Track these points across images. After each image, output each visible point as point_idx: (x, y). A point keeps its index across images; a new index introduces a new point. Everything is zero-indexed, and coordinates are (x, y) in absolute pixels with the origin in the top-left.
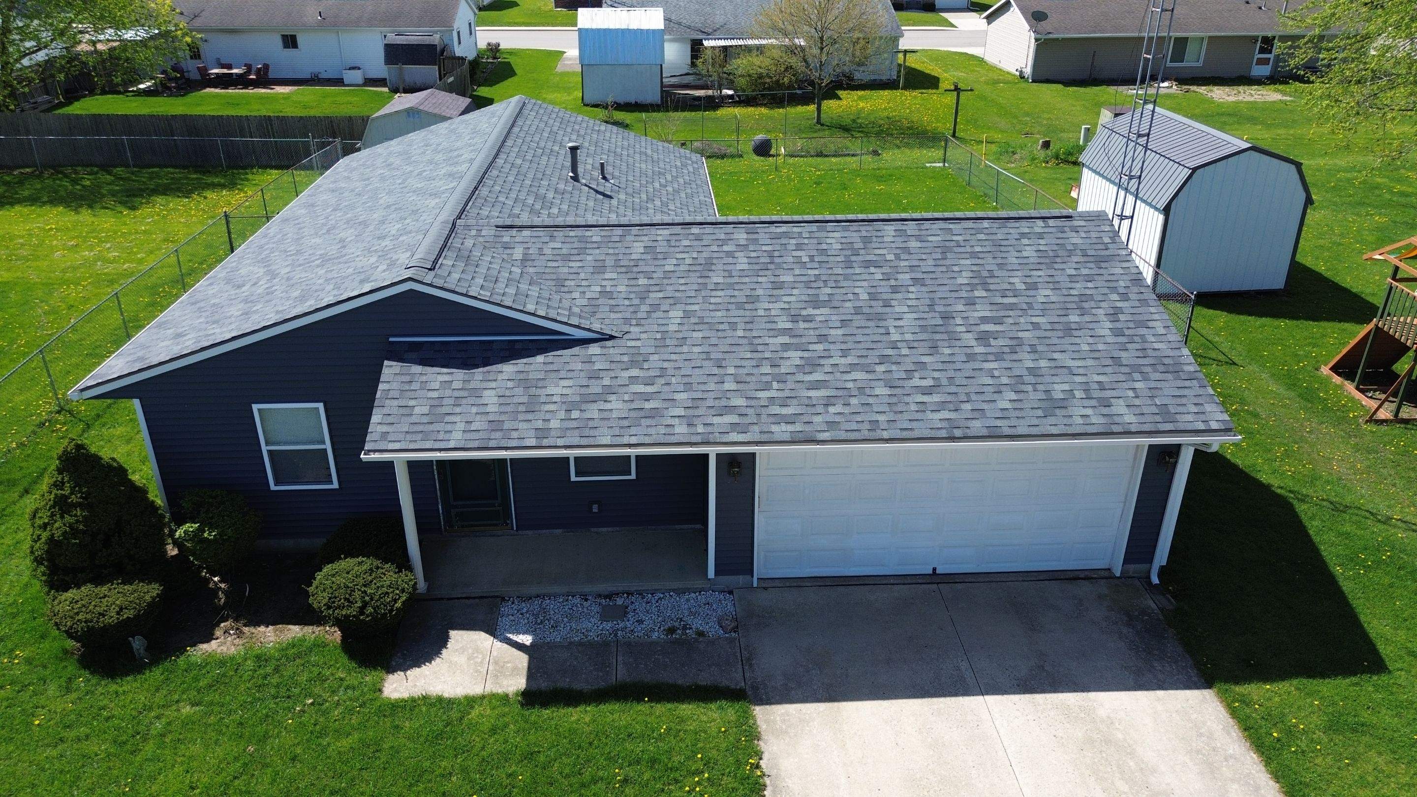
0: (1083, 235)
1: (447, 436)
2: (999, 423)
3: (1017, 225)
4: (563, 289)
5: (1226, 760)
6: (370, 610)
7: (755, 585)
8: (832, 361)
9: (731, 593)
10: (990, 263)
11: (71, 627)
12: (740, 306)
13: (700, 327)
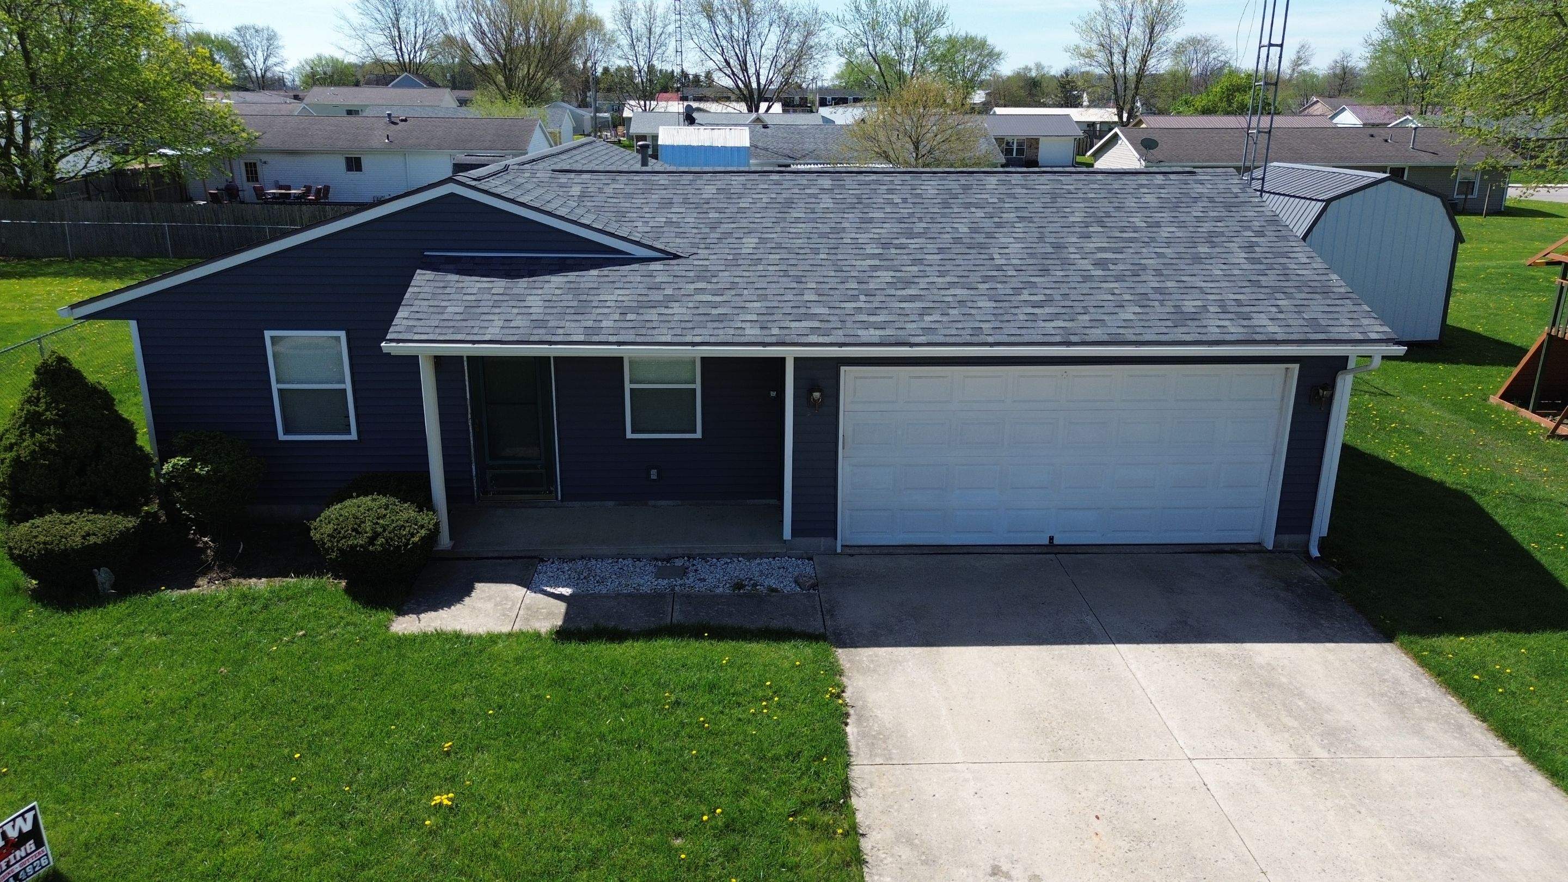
0: (1210, 186)
1: (481, 331)
2: (1121, 331)
3: (1135, 178)
4: (623, 219)
5: (1418, 701)
6: (381, 540)
7: (839, 550)
8: (927, 280)
9: (811, 559)
11: (27, 550)
12: (823, 235)
13: (778, 251)
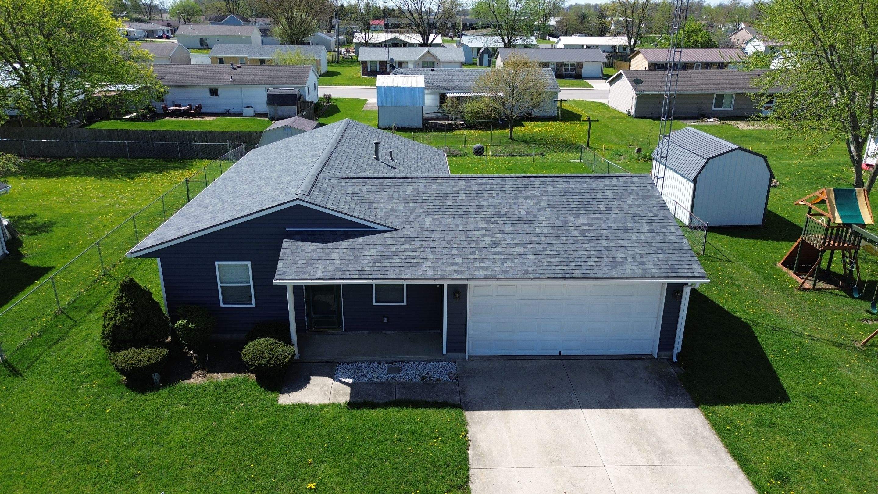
0: (637, 185)
1: (315, 273)
2: (588, 272)
3: (603, 180)
4: (372, 207)
5: (702, 438)
6: (272, 362)
7: (467, 359)
8: (506, 242)
9: (455, 362)
10: (588, 198)
11: (124, 367)
12: (461, 216)
13: (441, 225)
